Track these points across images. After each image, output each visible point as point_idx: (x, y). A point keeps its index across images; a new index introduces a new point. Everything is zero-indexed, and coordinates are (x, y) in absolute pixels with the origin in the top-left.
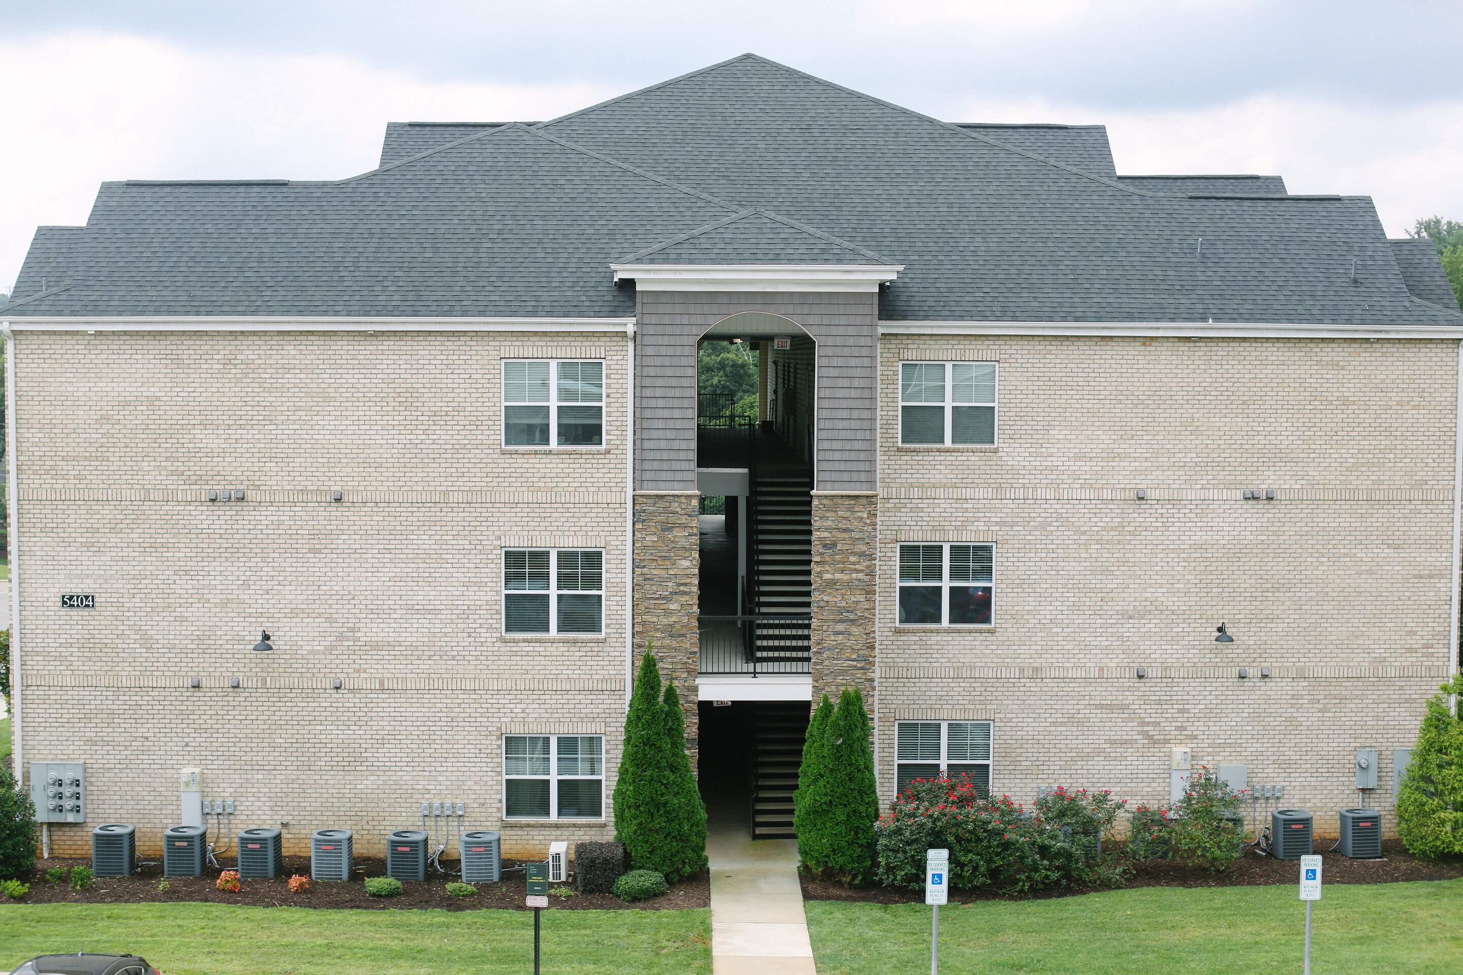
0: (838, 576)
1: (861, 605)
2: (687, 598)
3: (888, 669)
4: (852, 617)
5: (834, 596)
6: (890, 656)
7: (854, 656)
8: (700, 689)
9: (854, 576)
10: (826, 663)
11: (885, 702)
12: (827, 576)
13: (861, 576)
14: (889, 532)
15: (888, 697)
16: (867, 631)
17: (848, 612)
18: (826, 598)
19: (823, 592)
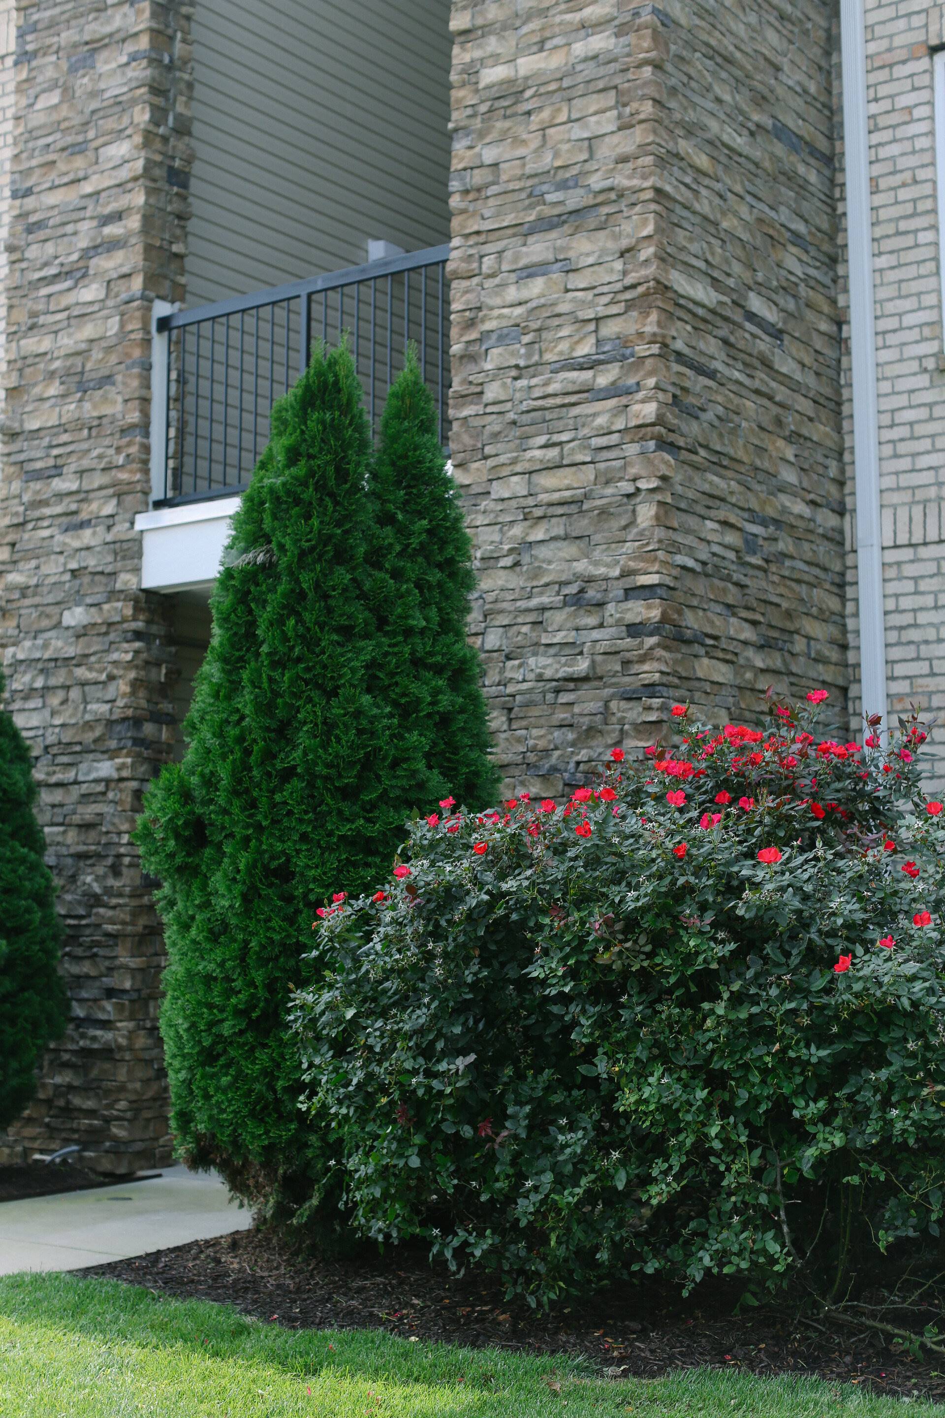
0: (527, 65)
1: (606, 151)
2: (119, 256)
3: (917, 511)
4: (574, 199)
5: (518, 142)
6: (924, 461)
7: (586, 348)
8: (150, 544)
9: (579, 49)
10: (492, 392)
11: (914, 635)
12: (492, 75)
13: (600, 42)
14: (902, 24)
15: (922, 618)
16: (625, 243)
17: (563, 186)
18: (489, 155)
19: (482, 134)
